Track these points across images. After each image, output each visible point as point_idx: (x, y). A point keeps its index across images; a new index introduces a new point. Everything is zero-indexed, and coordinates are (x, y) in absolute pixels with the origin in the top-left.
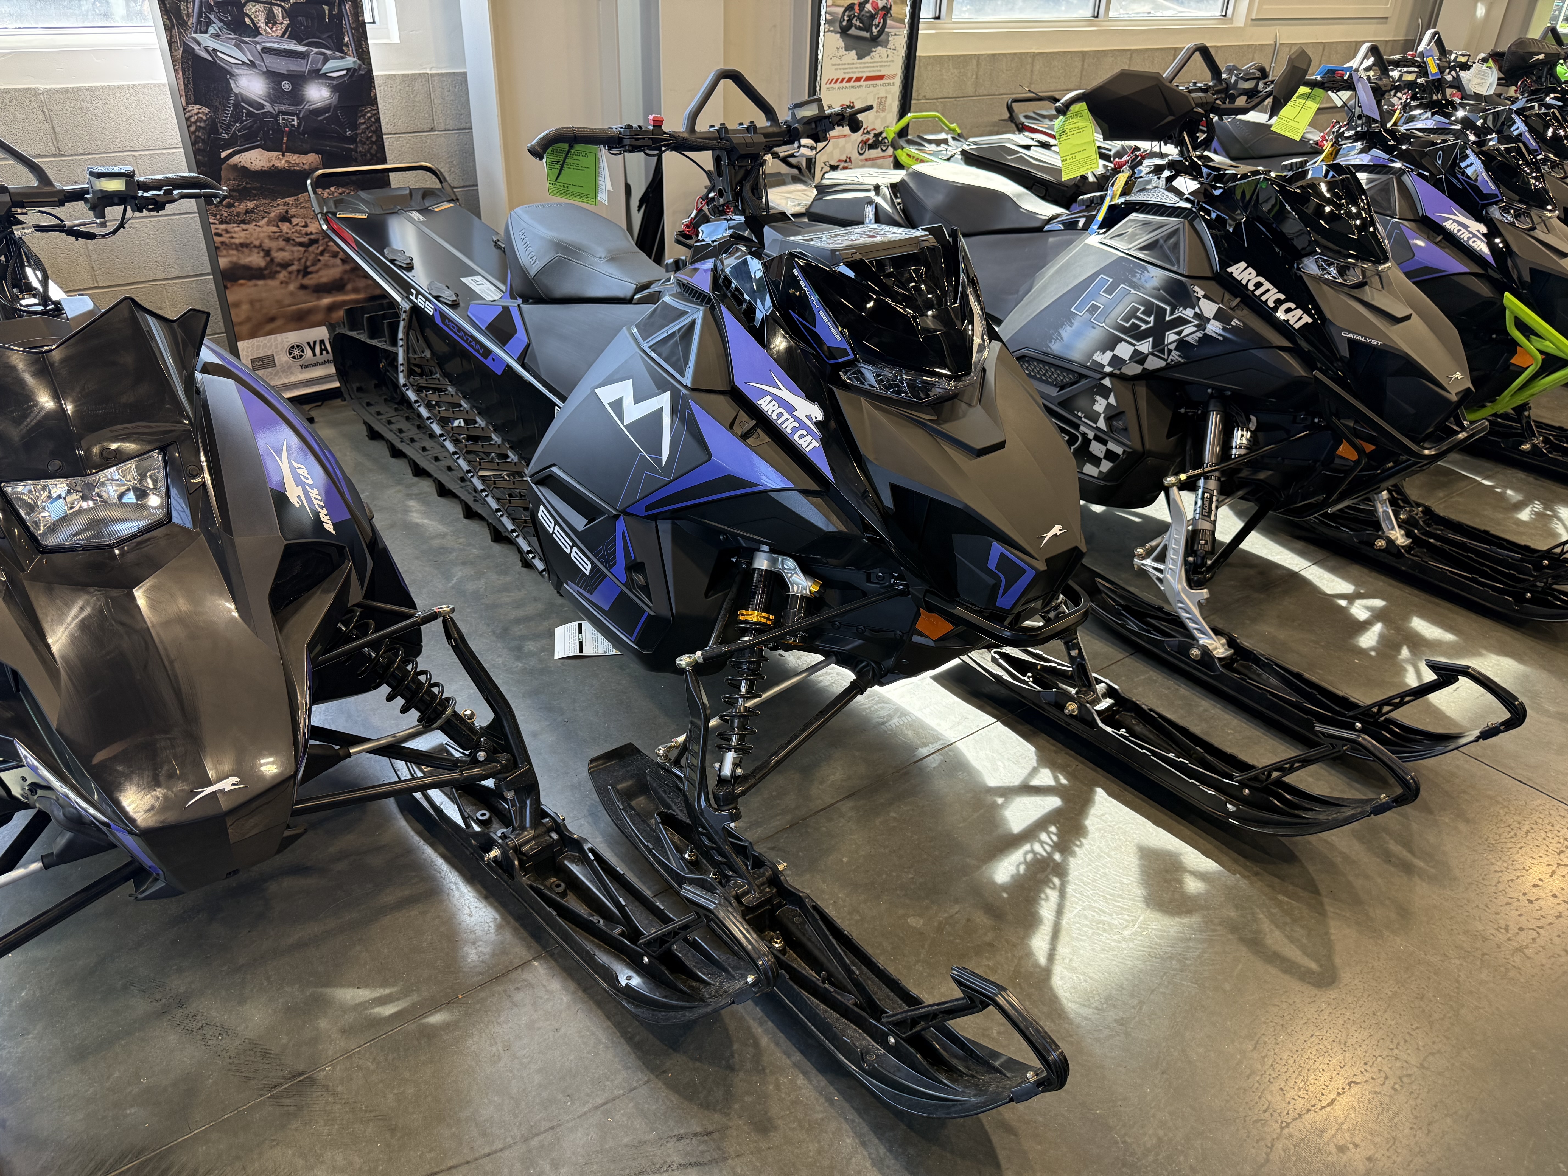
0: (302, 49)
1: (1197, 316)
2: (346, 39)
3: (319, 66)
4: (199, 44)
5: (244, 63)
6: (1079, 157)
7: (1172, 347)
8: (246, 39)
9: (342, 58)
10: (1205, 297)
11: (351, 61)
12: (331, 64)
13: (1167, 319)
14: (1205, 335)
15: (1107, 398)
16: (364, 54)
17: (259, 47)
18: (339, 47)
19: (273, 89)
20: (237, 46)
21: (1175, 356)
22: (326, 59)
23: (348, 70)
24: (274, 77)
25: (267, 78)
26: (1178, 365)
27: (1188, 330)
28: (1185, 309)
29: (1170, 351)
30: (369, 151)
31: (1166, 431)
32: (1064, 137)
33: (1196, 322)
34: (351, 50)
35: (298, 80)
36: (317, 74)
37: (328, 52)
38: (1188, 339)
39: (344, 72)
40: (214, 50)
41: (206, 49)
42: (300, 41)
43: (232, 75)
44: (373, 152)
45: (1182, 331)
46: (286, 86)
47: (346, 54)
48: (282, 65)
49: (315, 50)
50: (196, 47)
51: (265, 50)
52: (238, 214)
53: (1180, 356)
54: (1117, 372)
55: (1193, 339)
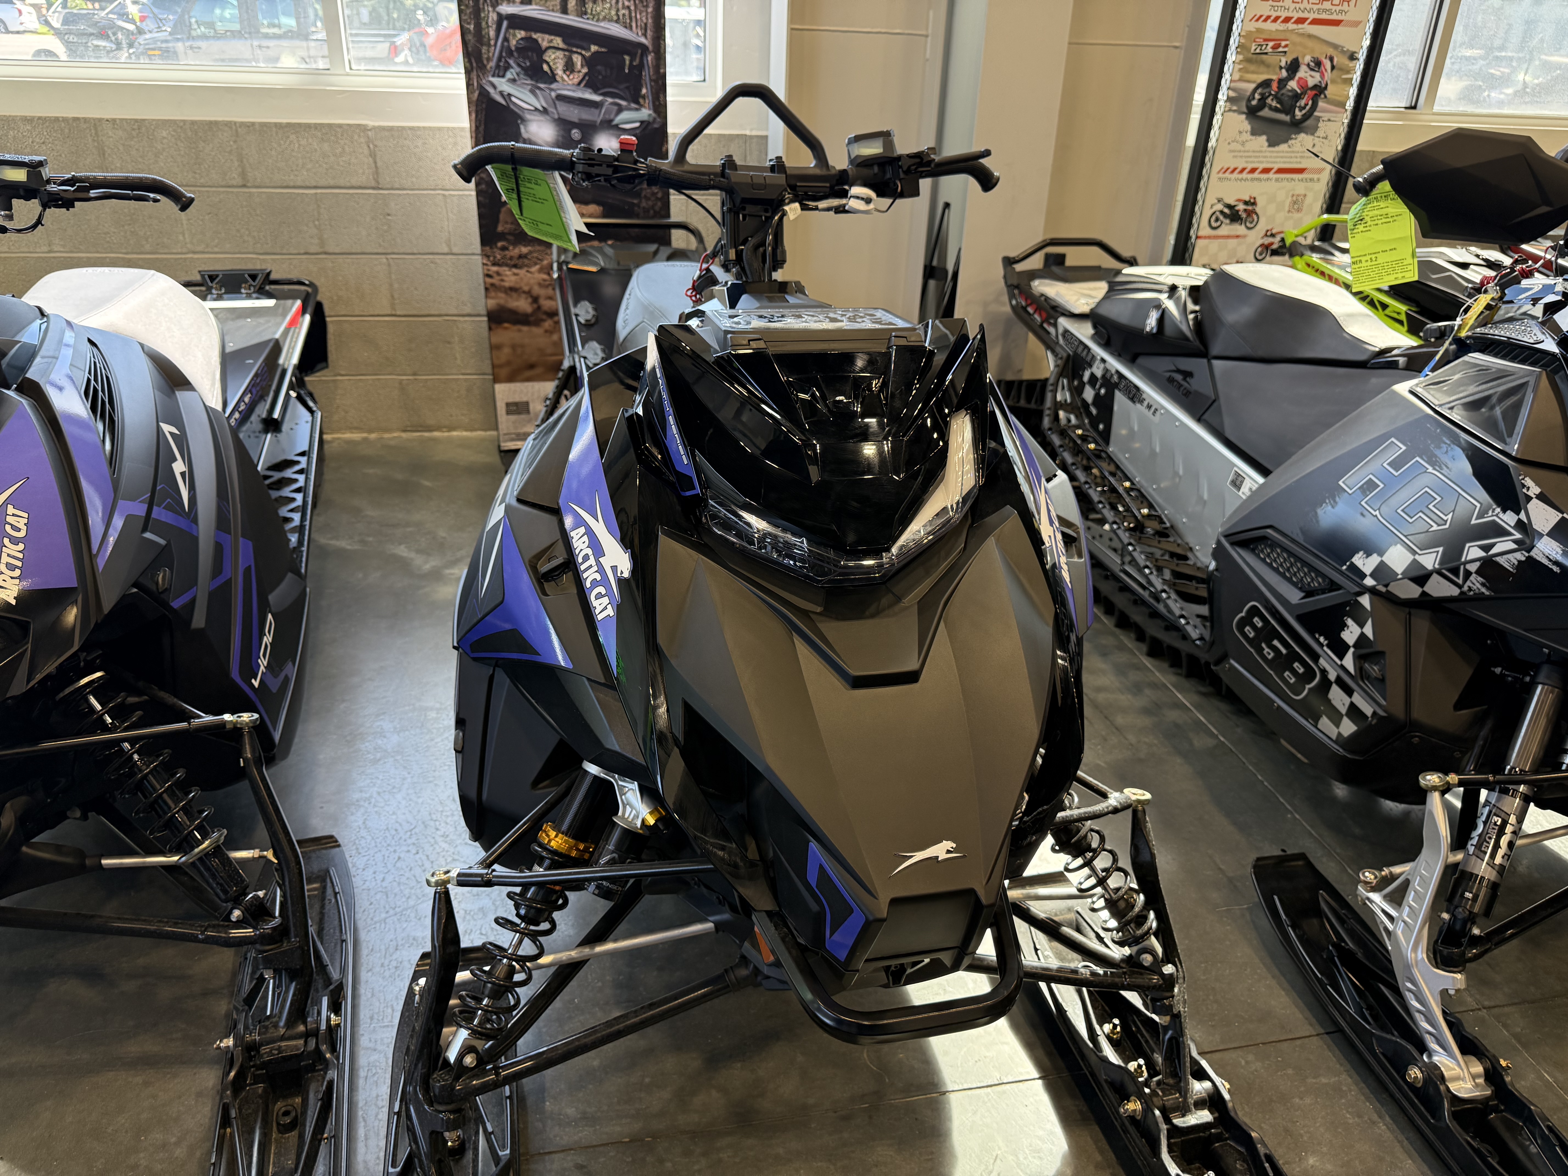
0: (597, 98)
1: (1521, 526)
2: (644, 91)
3: (612, 117)
4: (494, 87)
5: (536, 109)
6: (1382, 259)
7: (1473, 567)
8: (542, 86)
9: (637, 110)
10: (1541, 497)
11: (645, 113)
12: (625, 115)
13: (1473, 522)
14: (1530, 559)
15: (1361, 625)
16: (660, 108)
17: (553, 94)
18: (635, 99)
19: (563, 136)
20: (532, 92)
21: (1476, 583)
22: (620, 109)
23: (642, 122)
24: (564, 124)
25: (558, 125)
26: (1479, 598)
27: (1502, 545)
28: (1504, 511)
29: (1468, 574)
30: (653, 207)
31: (1456, 697)
32: (1361, 228)
33: (1518, 536)
34: (648, 102)
35: (589, 129)
36: (609, 125)
37: (623, 103)
38: (1501, 560)
39: (637, 125)
40: (509, 95)
41: (501, 93)
42: (596, 90)
43: (523, 120)
44: (657, 208)
45: (1492, 546)
46: (576, 134)
47: (642, 106)
48: (574, 114)
49: (610, 100)
50: (491, 90)
51: (560, 98)
52: (511, 258)
53: (1483, 585)
54: (1383, 589)
55: (1509, 561)
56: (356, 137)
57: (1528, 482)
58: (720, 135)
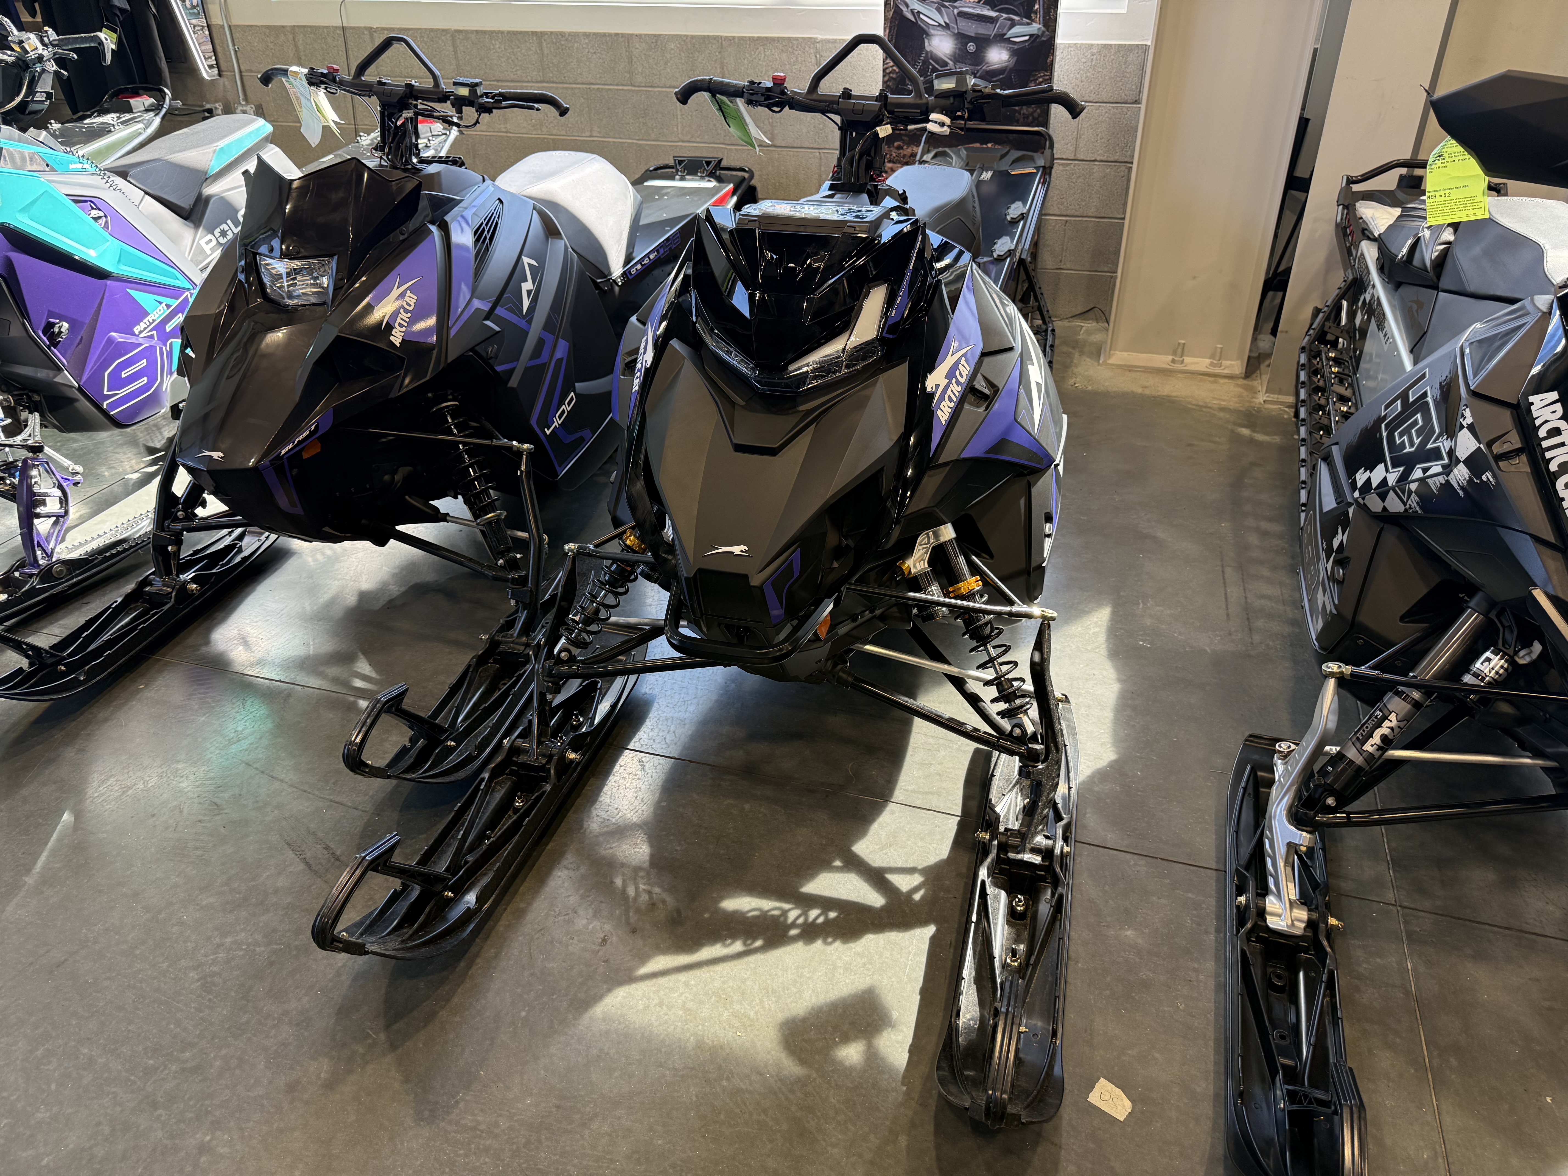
0: (993, 14)
1: (1451, 452)
2: (1037, 6)
3: (1005, 31)
4: (907, 6)
5: (940, 25)
7: (1414, 487)
8: (947, 4)
9: (1028, 24)
10: (1471, 428)
11: (1036, 27)
12: (1017, 30)
13: (1429, 445)
14: (1447, 482)
15: (1344, 533)
16: (1050, 23)
17: (956, 11)
18: (1028, 14)
19: (960, 49)
20: (938, 10)
21: (1413, 502)
22: (1013, 24)
23: (1031, 36)
24: (962, 38)
25: (957, 39)
26: (1413, 515)
27: (1435, 468)
28: (1447, 438)
29: (1411, 493)
30: (1032, 114)
33: (1446, 460)
34: (1039, 17)
35: (983, 42)
36: (1001, 39)
37: (1016, 18)
38: (1431, 482)
39: (1027, 38)
40: (919, 12)
41: (912, 11)
42: (993, 8)
43: (928, 35)
44: (1036, 115)
45: (1430, 468)
46: (971, 47)
47: (1033, 21)
48: (971, 28)
49: (1005, 16)
50: (904, 9)
51: (962, 14)
52: (904, 156)
53: (1418, 503)
54: (1362, 502)
55: (1435, 483)
56: (807, 49)
57: (1468, 413)
58: (1120, 46)
